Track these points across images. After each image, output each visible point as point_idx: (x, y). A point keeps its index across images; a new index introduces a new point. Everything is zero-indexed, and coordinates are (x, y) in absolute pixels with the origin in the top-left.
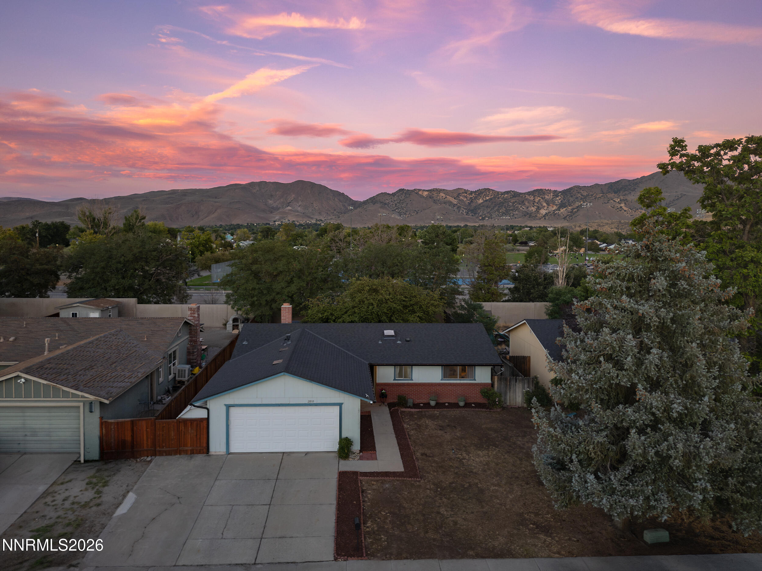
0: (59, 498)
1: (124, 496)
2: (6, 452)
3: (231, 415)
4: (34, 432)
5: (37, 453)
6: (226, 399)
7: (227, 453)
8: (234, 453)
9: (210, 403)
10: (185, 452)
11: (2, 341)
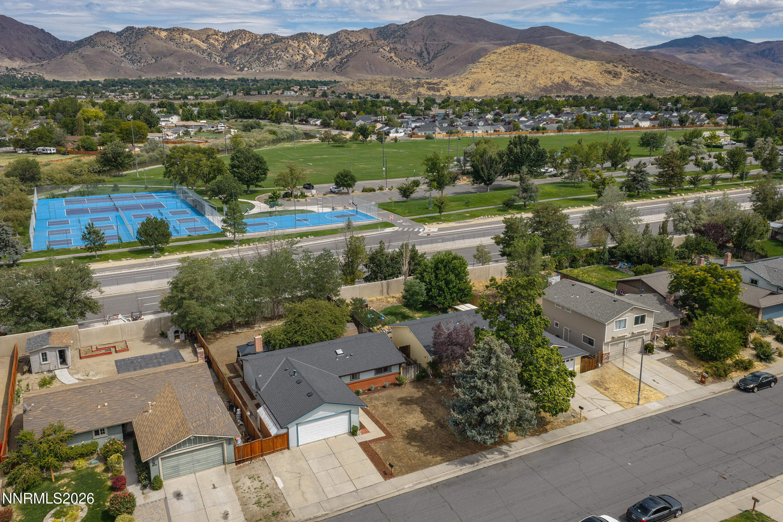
0: (245, 488)
1: (273, 479)
2: (184, 475)
3: (299, 428)
4: (198, 461)
5: (201, 471)
6: (297, 421)
7: (298, 446)
8: (301, 445)
9: (289, 426)
10: (277, 451)
11: (99, 407)
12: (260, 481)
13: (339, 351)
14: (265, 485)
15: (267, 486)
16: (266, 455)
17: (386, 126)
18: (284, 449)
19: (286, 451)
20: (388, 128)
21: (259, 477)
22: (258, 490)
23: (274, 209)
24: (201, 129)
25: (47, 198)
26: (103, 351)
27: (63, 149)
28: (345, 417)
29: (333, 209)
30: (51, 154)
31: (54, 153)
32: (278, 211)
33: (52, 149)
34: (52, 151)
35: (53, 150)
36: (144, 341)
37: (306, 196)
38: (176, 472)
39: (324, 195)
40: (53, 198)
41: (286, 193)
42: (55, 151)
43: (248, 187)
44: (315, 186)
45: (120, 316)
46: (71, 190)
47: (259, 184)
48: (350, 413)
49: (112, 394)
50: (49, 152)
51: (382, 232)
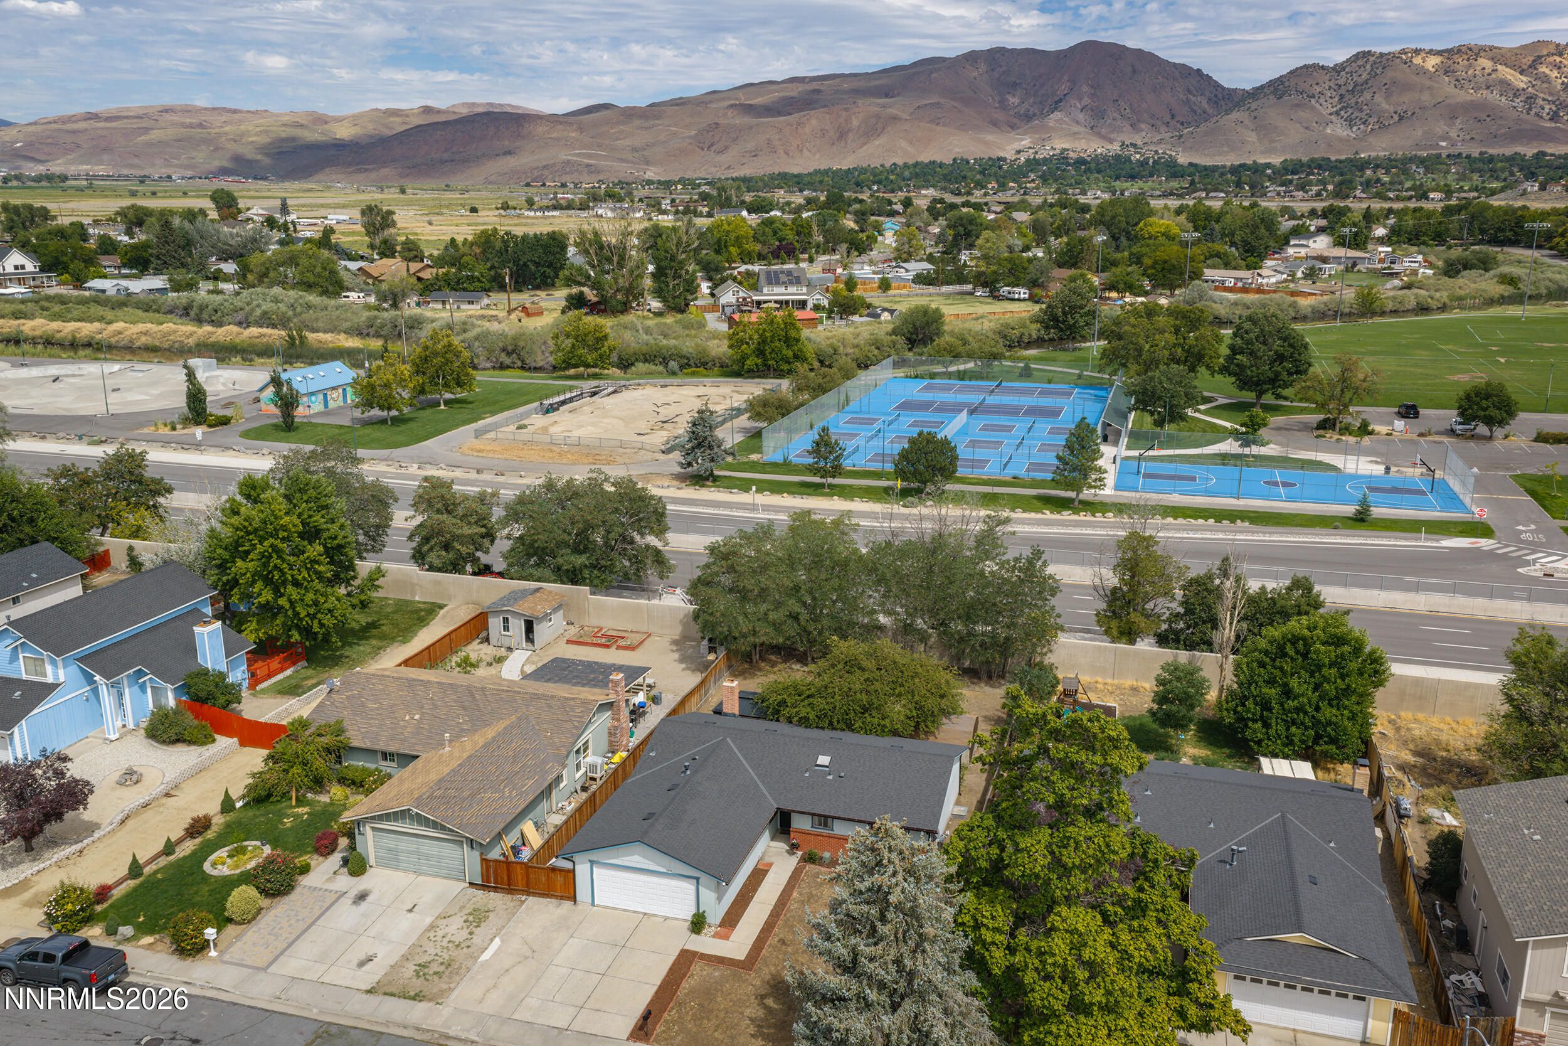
0: (440, 933)
1: (492, 940)
2: (404, 870)
3: (595, 869)
4: (427, 857)
5: (430, 875)
7: (593, 904)
8: (599, 906)
9: (577, 858)
10: (556, 897)
11: (407, 718)
12: (471, 933)
13: (824, 760)
14: (469, 943)
15: (468, 947)
16: (535, 894)
18: (567, 898)
19: (568, 904)
21: (477, 927)
22: (451, 945)
23: (1247, 451)
26: (603, 640)
27: (1038, 292)
28: (689, 887)
29: (1388, 469)
30: (1019, 300)
31: (1024, 300)
32: (1253, 456)
33: (1022, 291)
34: (1022, 296)
35: (1023, 293)
37: (1371, 433)
38: (392, 861)
39: (1421, 435)
40: (916, 377)
41: (1326, 420)
42: (1026, 296)
43: (1259, 397)
44: (1422, 411)
45: (678, 591)
46: (953, 369)
48: (698, 883)
50: (1017, 296)
51: (1429, 544)
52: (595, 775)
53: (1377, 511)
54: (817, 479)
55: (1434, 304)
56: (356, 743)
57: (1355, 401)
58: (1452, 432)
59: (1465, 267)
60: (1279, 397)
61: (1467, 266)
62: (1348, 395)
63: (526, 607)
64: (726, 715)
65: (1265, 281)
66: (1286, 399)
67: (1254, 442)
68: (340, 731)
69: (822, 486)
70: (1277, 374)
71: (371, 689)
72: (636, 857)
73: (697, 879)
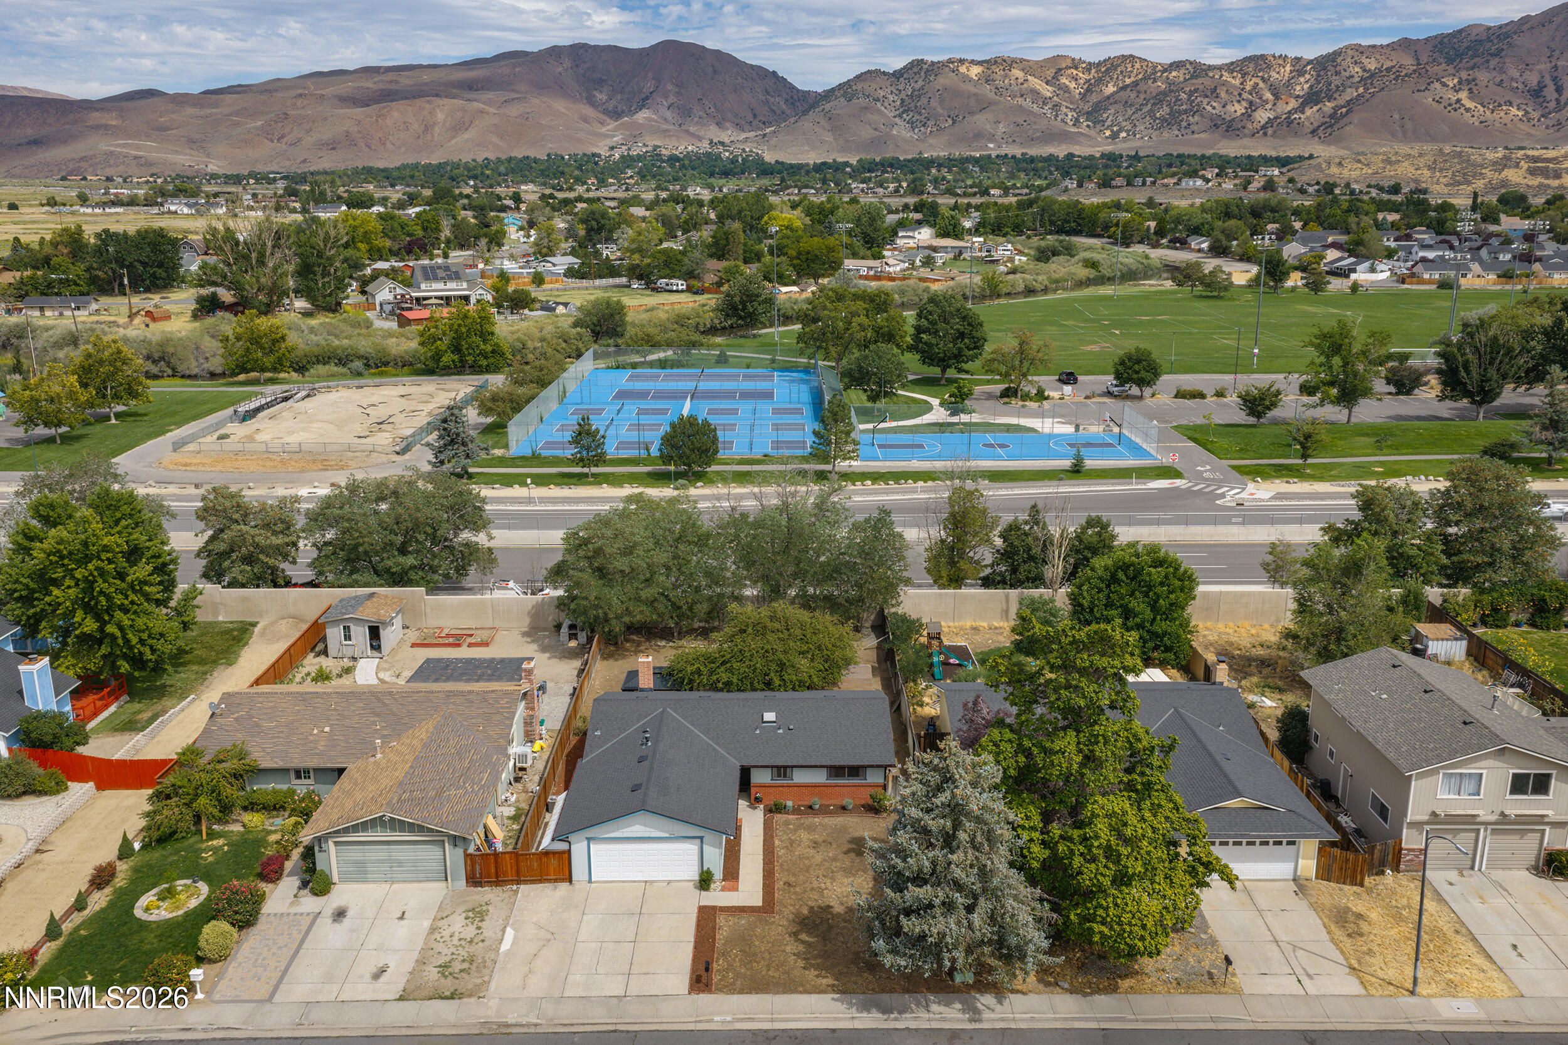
0: (446, 934)
1: (504, 931)
2: (374, 882)
3: (591, 846)
4: (400, 863)
5: (405, 882)
6: (590, 833)
7: (590, 881)
8: (596, 882)
9: (572, 838)
10: (549, 881)
11: (315, 732)
12: (479, 928)
13: (770, 716)
14: (481, 937)
15: (483, 941)
16: (526, 882)
17: (1349, 256)
18: (562, 880)
19: (563, 887)
20: (1352, 260)
21: (482, 921)
22: (463, 943)
23: (955, 419)
24: (961, 253)
25: (608, 368)
26: (451, 640)
27: (696, 284)
28: (692, 848)
29: (1077, 427)
30: (677, 291)
31: (682, 291)
32: (964, 424)
33: (680, 282)
34: (680, 287)
35: (681, 285)
36: (525, 634)
37: (1047, 398)
38: (360, 874)
39: (1087, 397)
40: (618, 368)
41: (1008, 389)
42: (684, 287)
43: (944, 371)
44: (1080, 378)
45: (511, 584)
46: (652, 357)
47: (965, 366)
48: (702, 842)
49: (346, 713)
50: (675, 288)
51: (1139, 487)
52: (524, 765)
53: (1089, 463)
54: (577, 470)
55: (1039, 287)
56: (265, 764)
57: (1032, 370)
58: (1109, 394)
59: (1054, 255)
60: (960, 371)
61: (1055, 253)
62: (1026, 364)
63: (369, 613)
64: (642, 690)
65: (891, 269)
66: (967, 372)
67: (963, 411)
68: (242, 755)
69: (586, 475)
70: (960, 349)
71: (260, 708)
72: (636, 827)
73: (701, 838)
